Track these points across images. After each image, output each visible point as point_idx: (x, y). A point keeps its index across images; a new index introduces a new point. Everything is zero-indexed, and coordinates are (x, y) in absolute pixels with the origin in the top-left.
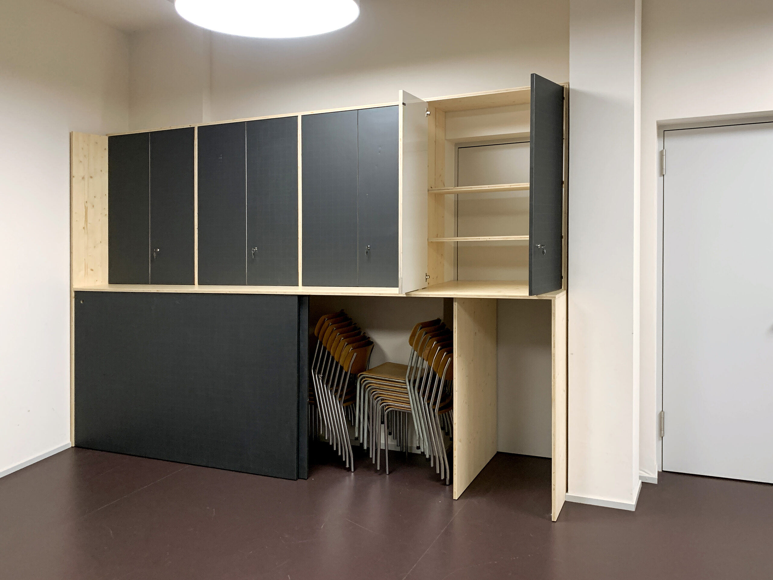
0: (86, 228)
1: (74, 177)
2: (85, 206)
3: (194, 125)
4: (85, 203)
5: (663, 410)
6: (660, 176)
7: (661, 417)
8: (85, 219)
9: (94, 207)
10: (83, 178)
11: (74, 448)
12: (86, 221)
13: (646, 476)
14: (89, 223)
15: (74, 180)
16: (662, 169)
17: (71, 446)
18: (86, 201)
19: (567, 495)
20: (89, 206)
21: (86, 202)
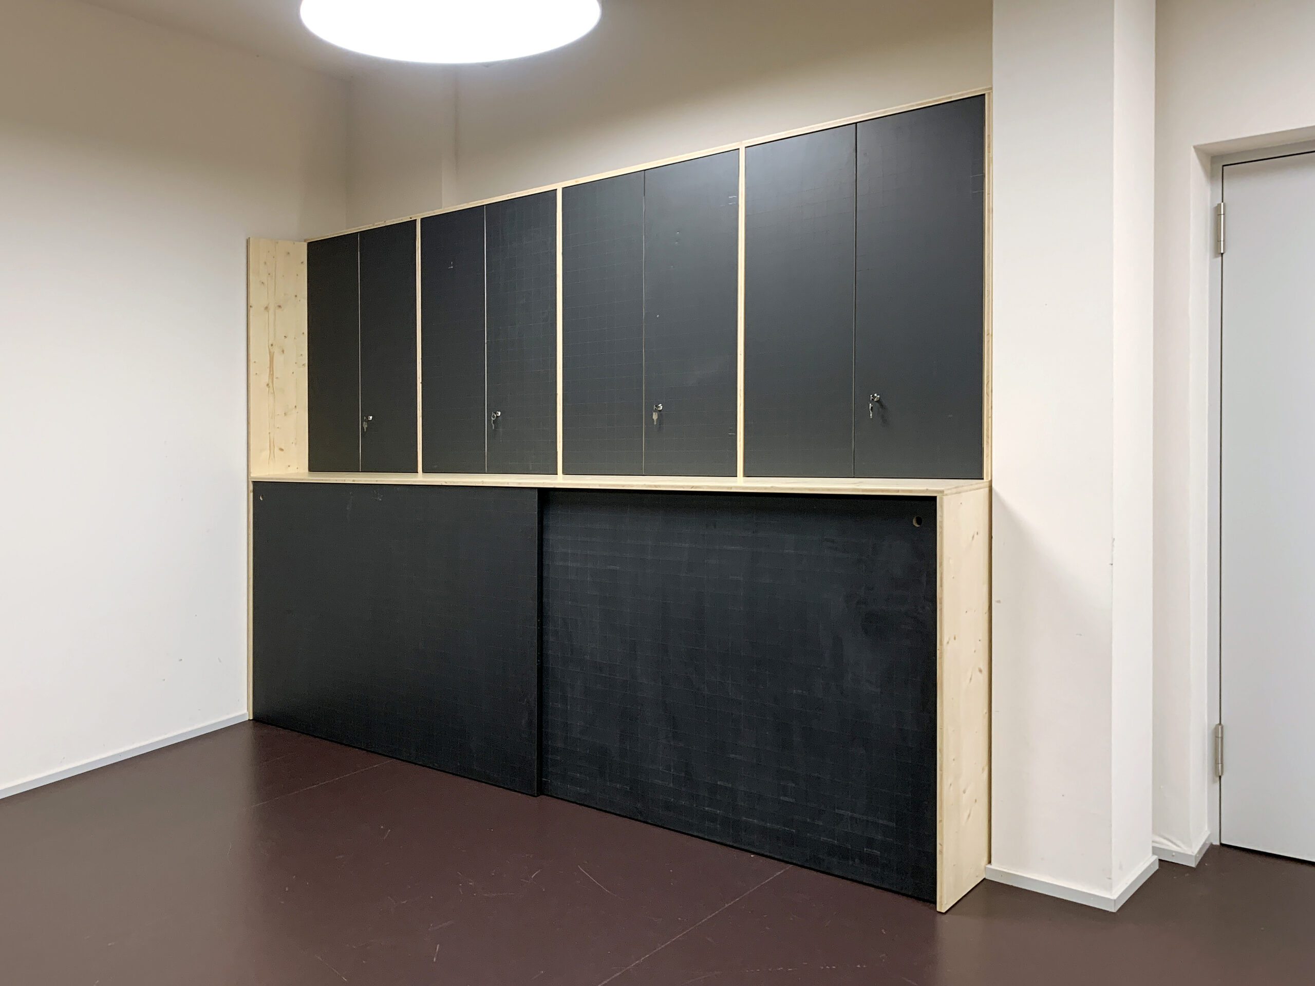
0: (271, 385)
1: (251, 307)
2: (269, 350)
3: (415, 217)
4: (270, 347)
5: (1222, 723)
6: (1216, 257)
7: (1218, 737)
8: (270, 371)
9: (285, 352)
10: (266, 308)
11: (251, 722)
12: (271, 374)
13: (1173, 849)
14: (277, 378)
15: (252, 311)
16: (1218, 241)
17: (247, 719)
18: (270, 342)
19: (989, 868)
20: (276, 351)
21: (272, 345)
